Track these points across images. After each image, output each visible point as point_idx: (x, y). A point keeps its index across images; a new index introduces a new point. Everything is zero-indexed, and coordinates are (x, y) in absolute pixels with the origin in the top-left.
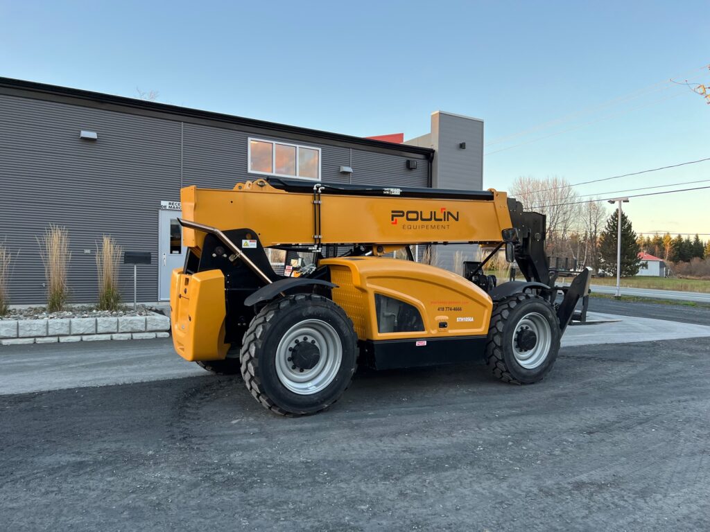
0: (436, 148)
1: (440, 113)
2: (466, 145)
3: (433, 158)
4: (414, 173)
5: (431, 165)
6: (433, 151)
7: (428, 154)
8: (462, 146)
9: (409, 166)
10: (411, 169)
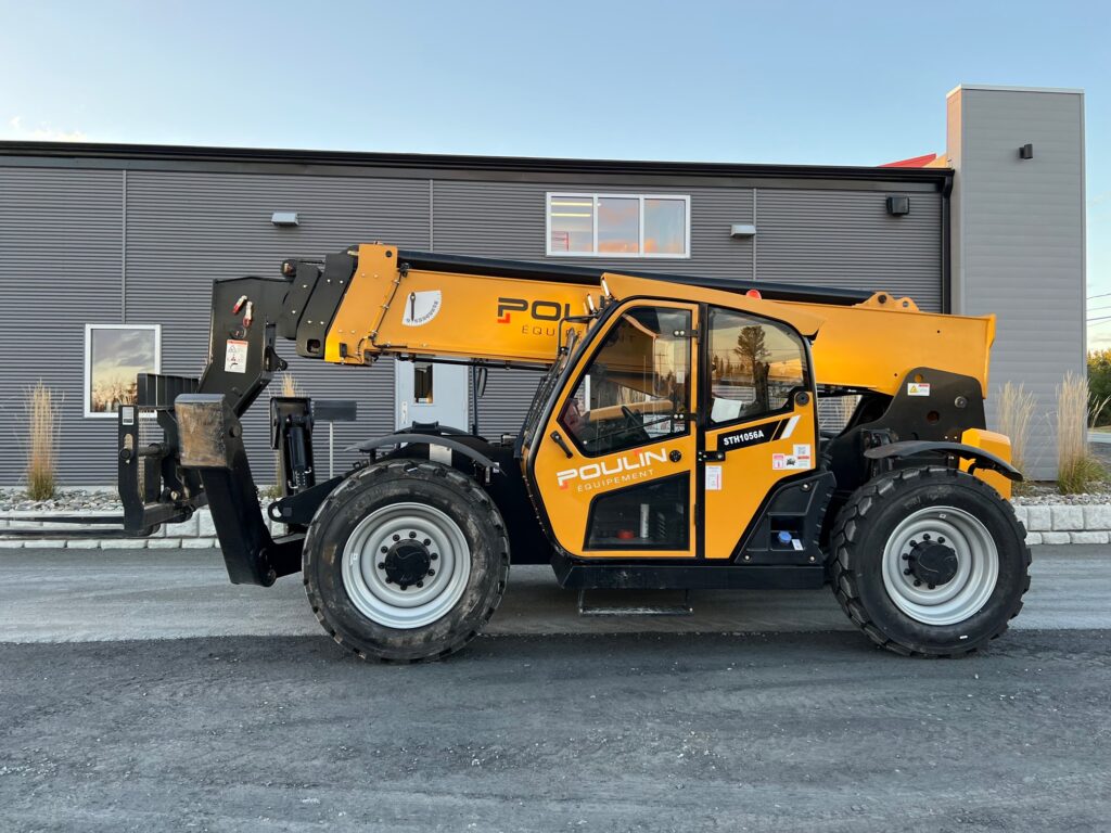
0: (956, 165)
1: (965, 90)
2: (1034, 148)
3: (950, 188)
4: (904, 222)
5: (948, 203)
6: (950, 173)
7: (941, 181)
8: (1025, 153)
9: (893, 212)
10: (898, 215)
